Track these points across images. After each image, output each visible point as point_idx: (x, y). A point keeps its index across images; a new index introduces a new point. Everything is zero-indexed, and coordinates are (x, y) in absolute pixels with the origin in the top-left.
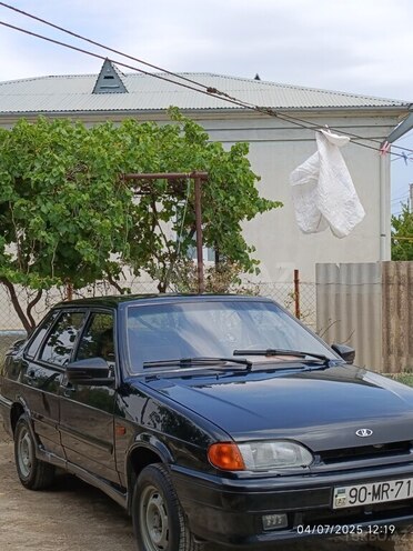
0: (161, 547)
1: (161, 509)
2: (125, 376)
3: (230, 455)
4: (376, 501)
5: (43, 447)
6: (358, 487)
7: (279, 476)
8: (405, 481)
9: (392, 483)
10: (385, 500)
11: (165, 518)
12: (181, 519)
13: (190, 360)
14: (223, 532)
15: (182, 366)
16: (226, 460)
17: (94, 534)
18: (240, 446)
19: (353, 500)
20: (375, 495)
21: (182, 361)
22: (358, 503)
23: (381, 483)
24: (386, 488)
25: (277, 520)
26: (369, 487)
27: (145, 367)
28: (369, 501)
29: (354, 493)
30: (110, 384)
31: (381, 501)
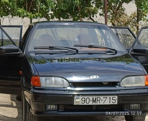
4: (94, 104)
6: (86, 97)
7: (53, 90)
8: (108, 97)
9: (102, 97)
10: (98, 104)
19: (83, 102)
20: (94, 101)
22: (85, 104)
23: (97, 97)
24: (99, 99)
26: (91, 98)
27: (35, 49)
28: (91, 103)
29: (83, 99)
31: (96, 104)
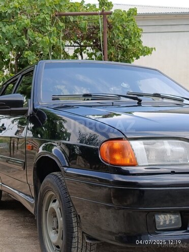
0: (58, 247)
1: (58, 211)
3: (122, 151)
7: (173, 173)
11: (61, 220)
12: (74, 220)
13: (90, 95)
14: (114, 231)
16: (117, 157)
17: (17, 237)
18: (133, 143)
21: (84, 95)
25: (171, 220)
27: (53, 99)
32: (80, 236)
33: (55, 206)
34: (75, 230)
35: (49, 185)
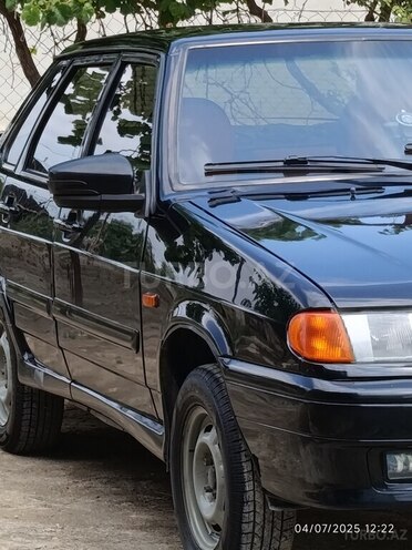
0: (217, 527)
2: (166, 190)
5: (32, 360)
11: (220, 468)
12: (247, 467)
13: (304, 162)
15: (288, 173)
16: (319, 345)
18: (346, 318)
21: (288, 162)
27: (208, 173)
30: (137, 207)
32: (259, 500)
33: (208, 439)
34: (249, 486)
35: (197, 394)
